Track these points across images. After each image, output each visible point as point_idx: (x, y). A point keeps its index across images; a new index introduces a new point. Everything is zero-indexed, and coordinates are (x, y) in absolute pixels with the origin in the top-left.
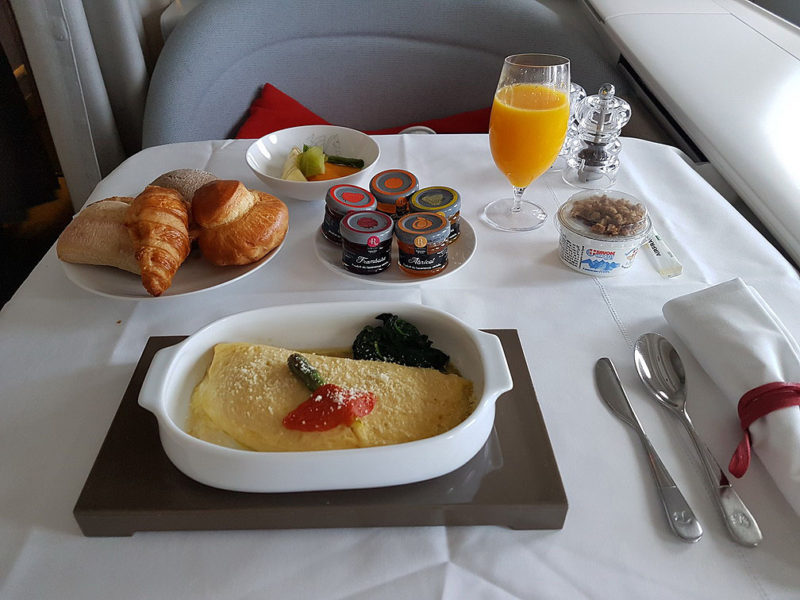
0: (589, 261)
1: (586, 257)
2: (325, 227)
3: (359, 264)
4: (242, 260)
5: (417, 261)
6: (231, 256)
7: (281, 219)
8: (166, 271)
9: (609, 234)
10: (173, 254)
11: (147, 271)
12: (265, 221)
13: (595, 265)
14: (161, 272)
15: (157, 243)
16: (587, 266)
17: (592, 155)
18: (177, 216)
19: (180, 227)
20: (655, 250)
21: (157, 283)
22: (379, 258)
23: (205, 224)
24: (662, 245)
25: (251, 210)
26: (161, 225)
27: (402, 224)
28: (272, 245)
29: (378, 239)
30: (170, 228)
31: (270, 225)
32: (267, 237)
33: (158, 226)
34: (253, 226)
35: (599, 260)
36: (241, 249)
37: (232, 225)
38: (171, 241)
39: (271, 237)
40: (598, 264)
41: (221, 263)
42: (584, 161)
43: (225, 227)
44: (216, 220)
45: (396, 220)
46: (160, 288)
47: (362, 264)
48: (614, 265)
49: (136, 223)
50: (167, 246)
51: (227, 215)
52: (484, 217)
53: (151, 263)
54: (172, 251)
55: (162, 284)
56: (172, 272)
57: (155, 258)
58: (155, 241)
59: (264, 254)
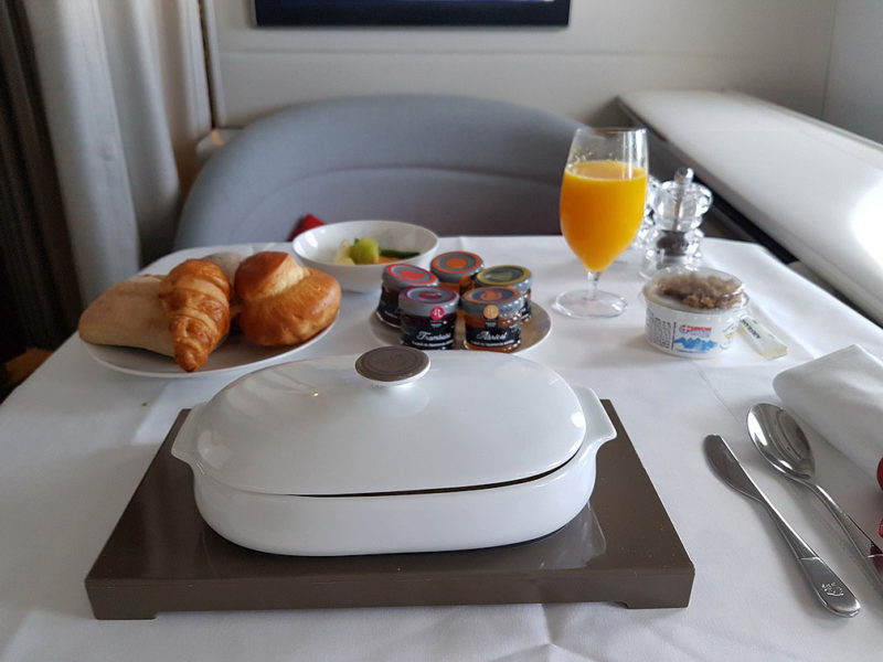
0: (682, 340)
1: (679, 335)
2: (380, 309)
3: (420, 341)
4: (288, 337)
5: (487, 335)
6: (275, 332)
7: (333, 295)
8: (202, 344)
9: (704, 307)
10: (211, 327)
11: (181, 342)
12: (316, 293)
13: (690, 344)
14: (196, 344)
15: (194, 313)
16: (680, 346)
17: (671, 244)
18: (219, 286)
19: (221, 299)
20: (755, 333)
21: (191, 356)
22: (443, 334)
23: (248, 297)
24: (761, 328)
25: (300, 282)
26: (199, 293)
27: (469, 296)
28: (323, 321)
29: (442, 311)
30: (209, 297)
31: (321, 298)
32: (318, 311)
33: (195, 294)
34: (302, 296)
35: (694, 338)
36: (288, 323)
37: (279, 296)
38: (209, 311)
39: (322, 312)
40: (694, 344)
41: (264, 341)
42: (663, 251)
43: (271, 299)
44: (261, 291)
45: (461, 294)
46: (194, 362)
47: (425, 341)
48: (711, 344)
49: (171, 294)
50: (205, 317)
51: (273, 285)
52: (558, 306)
53: (185, 334)
54: (211, 324)
55: (196, 358)
56: (209, 345)
57: (191, 329)
58: (192, 311)
59: (313, 333)
